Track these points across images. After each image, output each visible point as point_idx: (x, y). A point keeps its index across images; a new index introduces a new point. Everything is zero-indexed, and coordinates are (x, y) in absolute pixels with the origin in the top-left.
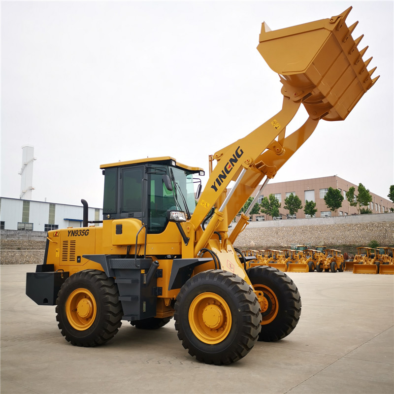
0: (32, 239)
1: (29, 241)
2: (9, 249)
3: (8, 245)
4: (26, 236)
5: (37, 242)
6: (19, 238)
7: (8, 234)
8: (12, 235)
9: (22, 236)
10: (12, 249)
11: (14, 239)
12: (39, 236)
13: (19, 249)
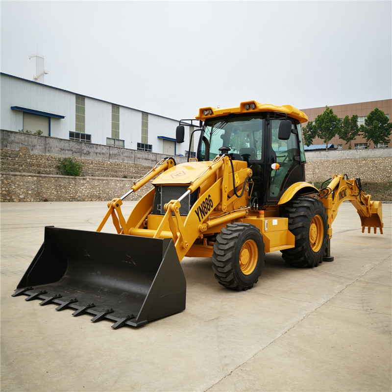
0: (139, 162)
1: (136, 166)
2: (113, 176)
3: (112, 171)
4: (132, 157)
5: (145, 168)
6: (123, 159)
7: (111, 152)
8: (115, 155)
9: (127, 157)
10: (117, 177)
11: (118, 162)
12: (146, 159)
13: (125, 177)
